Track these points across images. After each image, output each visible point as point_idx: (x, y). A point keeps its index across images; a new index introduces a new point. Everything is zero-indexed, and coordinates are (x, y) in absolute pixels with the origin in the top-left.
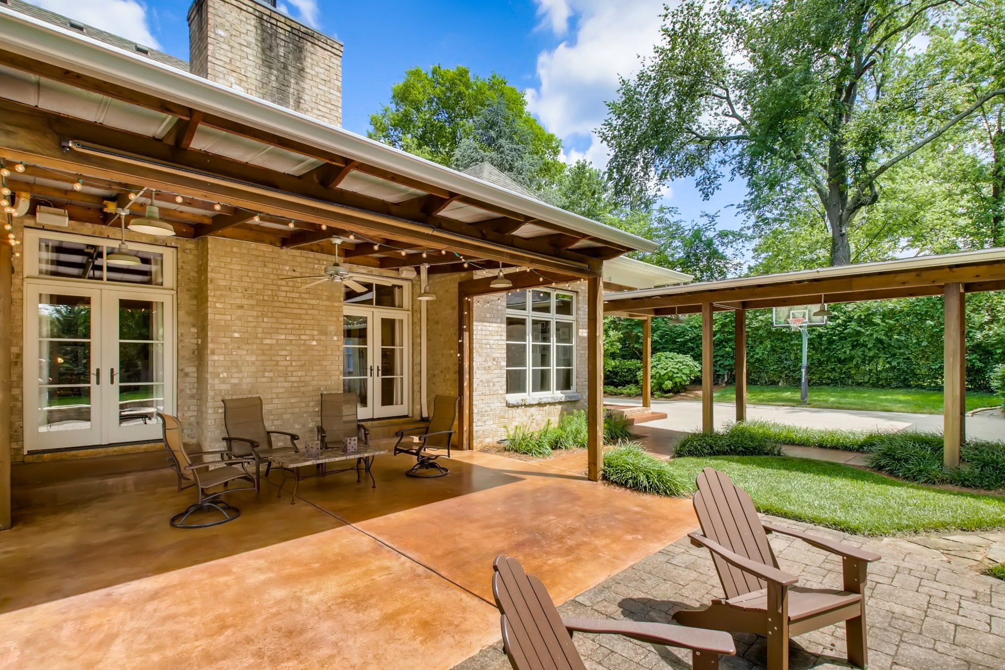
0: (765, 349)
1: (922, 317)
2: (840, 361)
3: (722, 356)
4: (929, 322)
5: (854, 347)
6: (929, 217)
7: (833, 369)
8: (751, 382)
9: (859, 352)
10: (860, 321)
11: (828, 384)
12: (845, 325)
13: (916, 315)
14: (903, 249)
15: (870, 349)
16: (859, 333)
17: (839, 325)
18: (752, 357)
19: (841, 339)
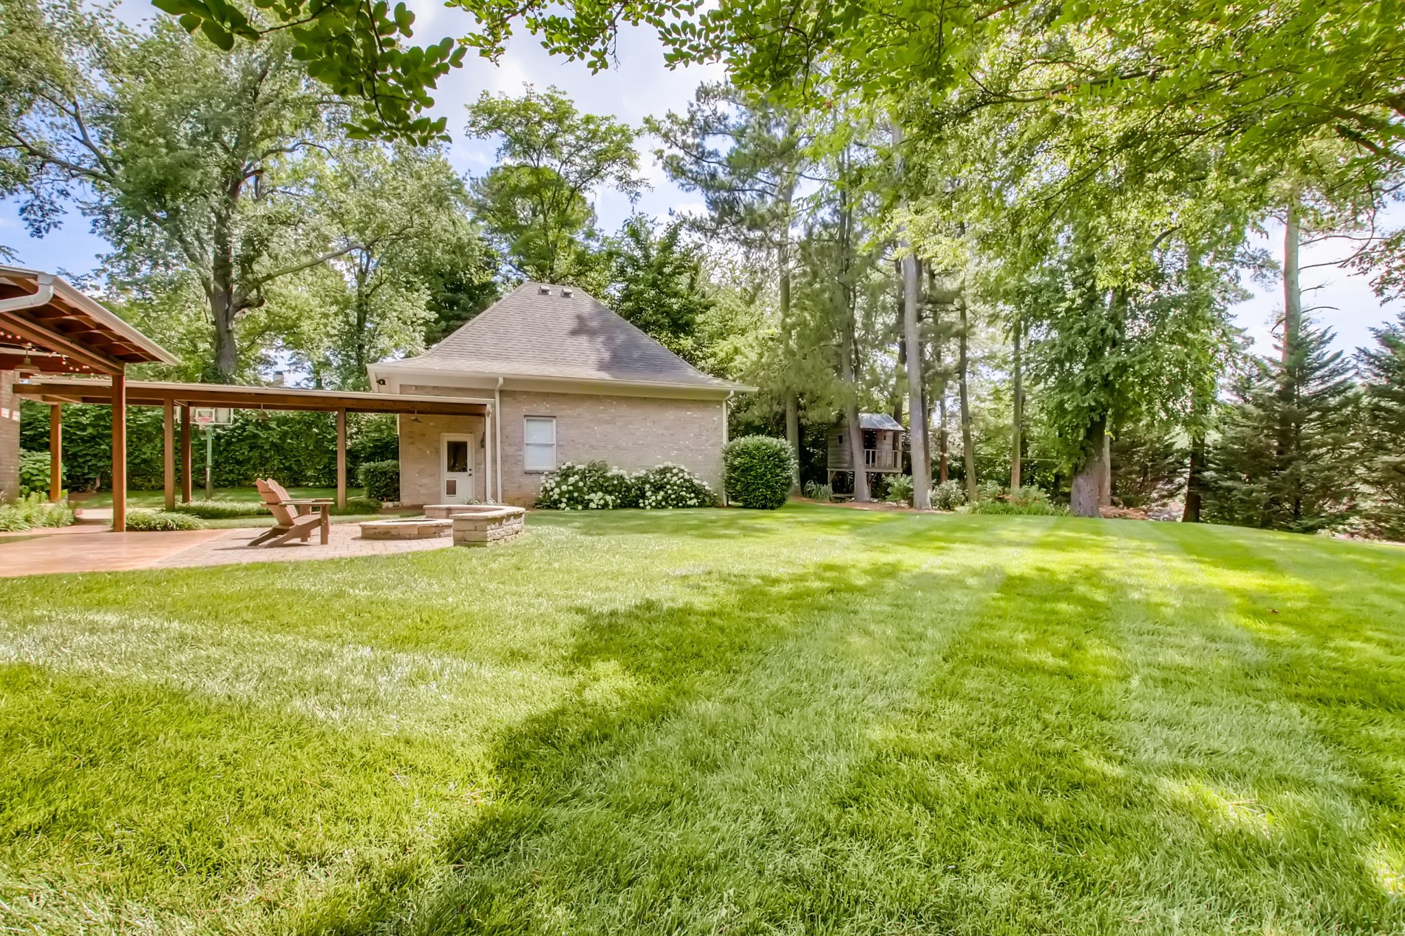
0: (154, 448)
1: (309, 425)
2: (238, 462)
3: (95, 456)
4: (315, 430)
5: (251, 448)
6: (306, 326)
7: (231, 471)
8: (133, 488)
9: (255, 453)
10: (257, 424)
11: (225, 486)
12: (243, 427)
13: (305, 423)
14: (278, 348)
15: (266, 451)
16: (256, 436)
17: (238, 428)
18: (137, 457)
19: (239, 441)
